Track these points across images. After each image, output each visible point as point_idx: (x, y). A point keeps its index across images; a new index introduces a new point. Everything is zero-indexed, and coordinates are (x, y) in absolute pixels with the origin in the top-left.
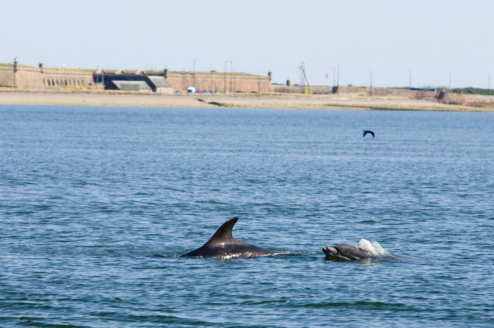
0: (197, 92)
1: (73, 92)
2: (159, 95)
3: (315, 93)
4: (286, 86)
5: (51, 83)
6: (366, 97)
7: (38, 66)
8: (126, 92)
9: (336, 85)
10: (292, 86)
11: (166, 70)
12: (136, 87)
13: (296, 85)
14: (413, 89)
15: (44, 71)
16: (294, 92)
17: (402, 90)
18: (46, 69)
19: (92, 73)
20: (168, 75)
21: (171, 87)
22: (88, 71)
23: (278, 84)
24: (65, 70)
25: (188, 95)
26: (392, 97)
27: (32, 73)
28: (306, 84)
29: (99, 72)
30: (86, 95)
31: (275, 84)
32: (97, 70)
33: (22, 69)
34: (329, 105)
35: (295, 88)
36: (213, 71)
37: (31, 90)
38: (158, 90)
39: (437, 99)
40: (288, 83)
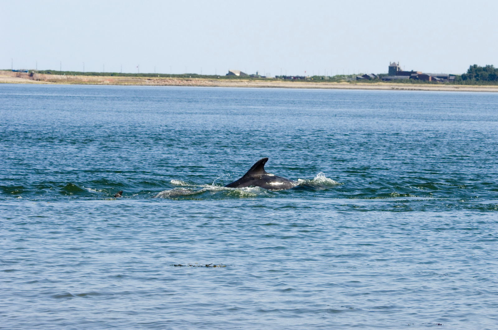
14: (14, 71)
17: (8, 72)
39: (29, 77)
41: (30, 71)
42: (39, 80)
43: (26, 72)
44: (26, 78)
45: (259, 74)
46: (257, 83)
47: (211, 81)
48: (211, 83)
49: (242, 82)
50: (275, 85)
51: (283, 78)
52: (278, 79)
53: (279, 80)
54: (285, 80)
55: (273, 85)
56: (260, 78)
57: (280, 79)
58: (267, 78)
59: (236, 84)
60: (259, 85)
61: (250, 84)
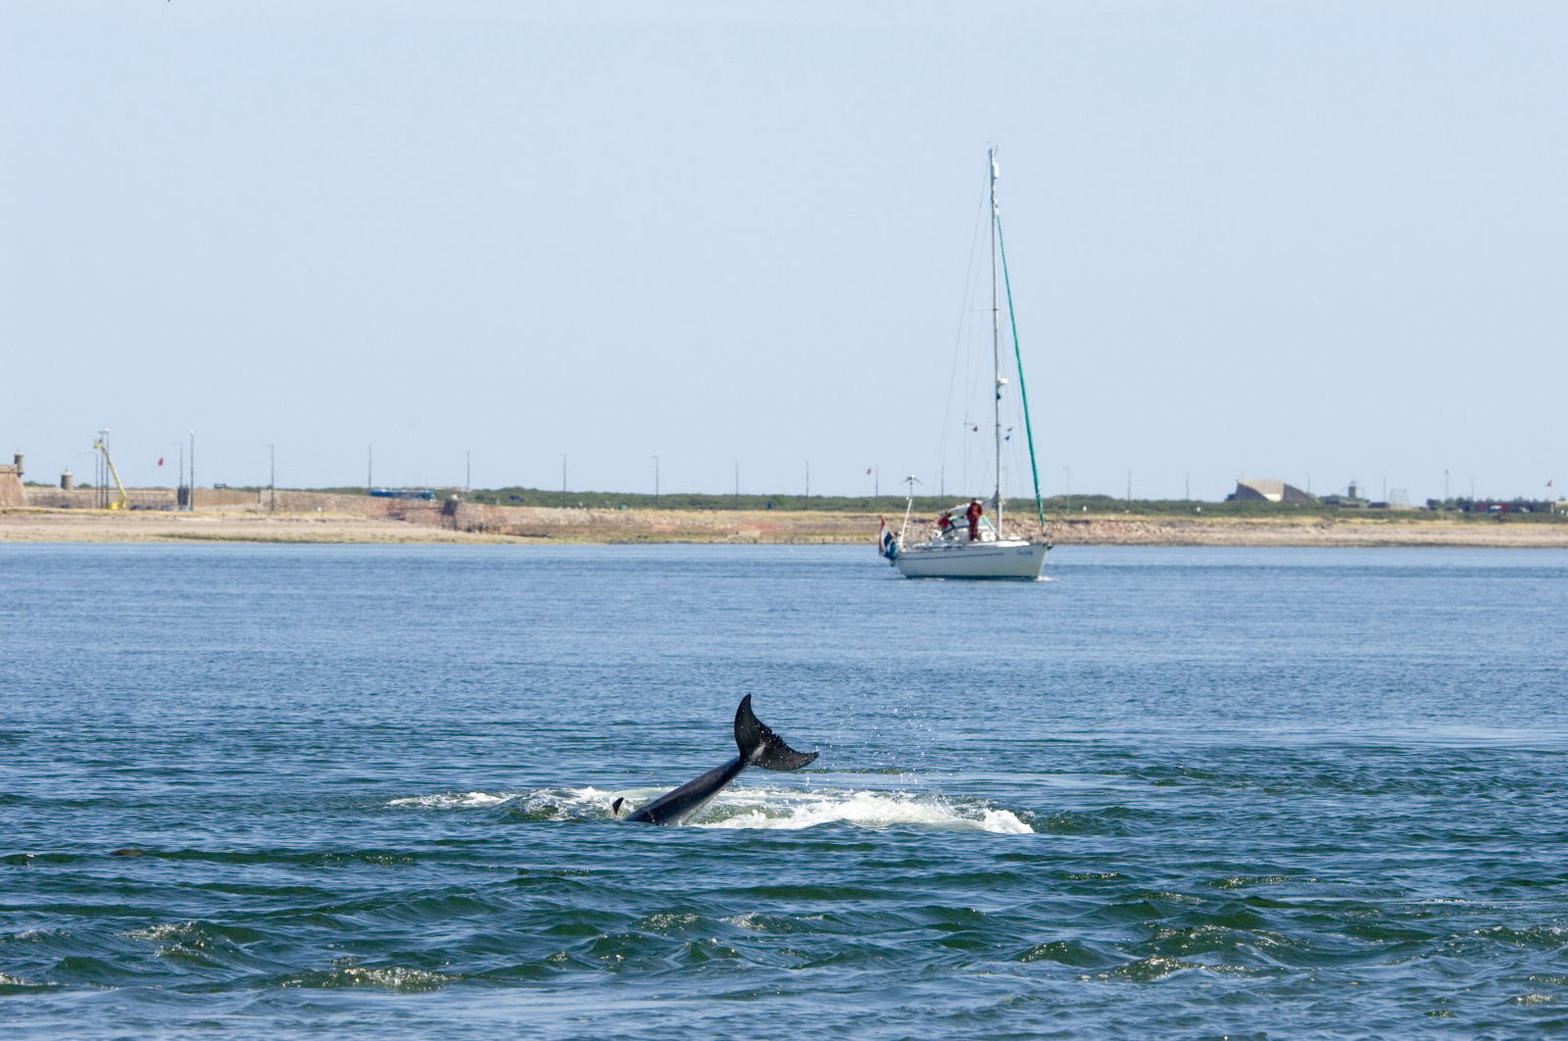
3: (134, 508)
4: (59, 491)
6: (264, 516)
9: (186, 482)
10: (75, 488)
13: (84, 486)
14: (378, 494)
16: (80, 504)
17: (352, 496)
23: (39, 485)
26: (326, 516)
28: (112, 484)
31: (28, 484)
34: (172, 536)
35: (83, 494)
39: (438, 516)
40: (64, 481)
41: (440, 494)
42: (481, 529)
43: (425, 496)
44: (426, 522)
45: (1359, 494)
46: (1356, 531)
47: (1171, 524)
48: (1169, 532)
49: (1293, 525)
50: (1430, 538)
51: (1461, 511)
52: (1440, 512)
53: (1445, 518)
54: (1468, 519)
55: (1420, 538)
56: (1364, 508)
57: (1449, 514)
58: (1393, 508)
59: (1272, 536)
60: (1365, 537)
61: (1326, 534)
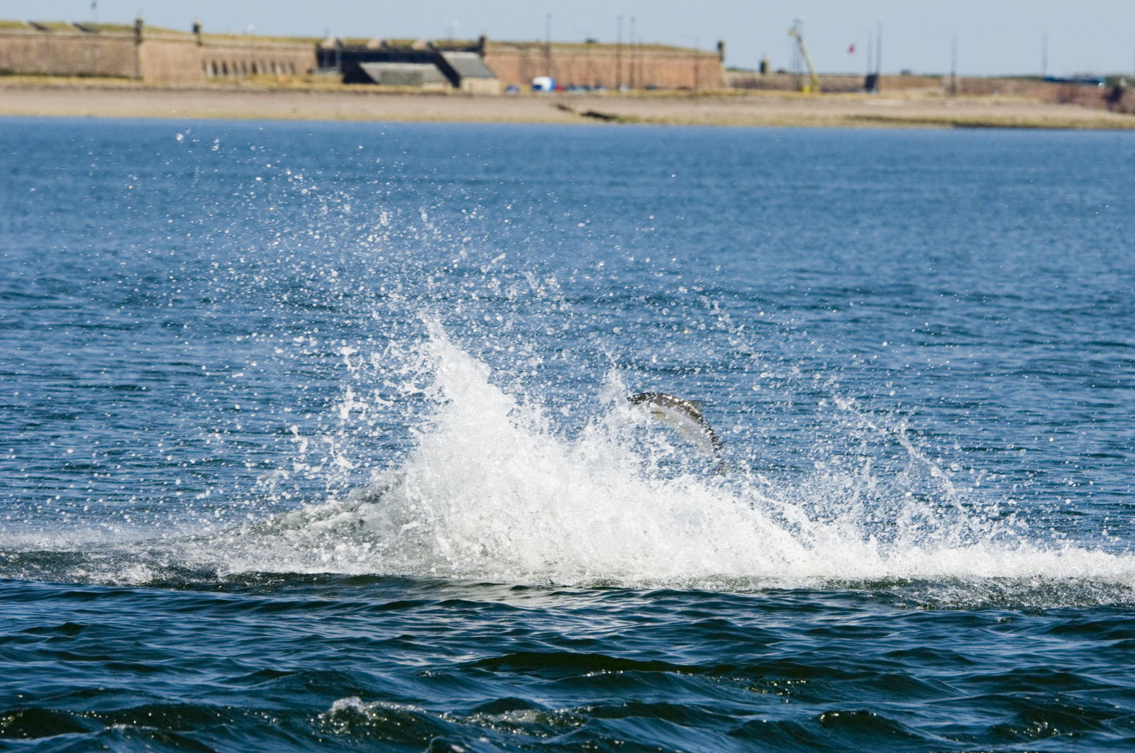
0: (556, 87)
1: (272, 91)
2: (469, 95)
3: (825, 90)
4: (758, 76)
5: (220, 69)
6: (942, 98)
7: (189, 29)
8: (391, 88)
9: (873, 70)
10: (773, 74)
11: (482, 40)
12: (414, 79)
13: (781, 72)
14: (1051, 80)
15: (204, 40)
16: (776, 87)
17: (1026, 83)
18: (209, 36)
19: (312, 47)
20: (488, 49)
21: (494, 76)
22: (304, 41)
23: (739, 70)
24: (253, 38)
25: (535, 97)
26: (1003, 99)
27: (177, 46)
28: (805, 71)
29: (329, 44)
30: (302, 96)
31: (733, 69)
32: (324, 39)
33: (153, 36)
34: (858, 118)
35: (780, 80)
36: (590, 42)
37: (173, 85)
38: (466, 84)
39: (1106, 101)
40: (763, 67)
43: (1094, 82)
44: (1097, 107)
